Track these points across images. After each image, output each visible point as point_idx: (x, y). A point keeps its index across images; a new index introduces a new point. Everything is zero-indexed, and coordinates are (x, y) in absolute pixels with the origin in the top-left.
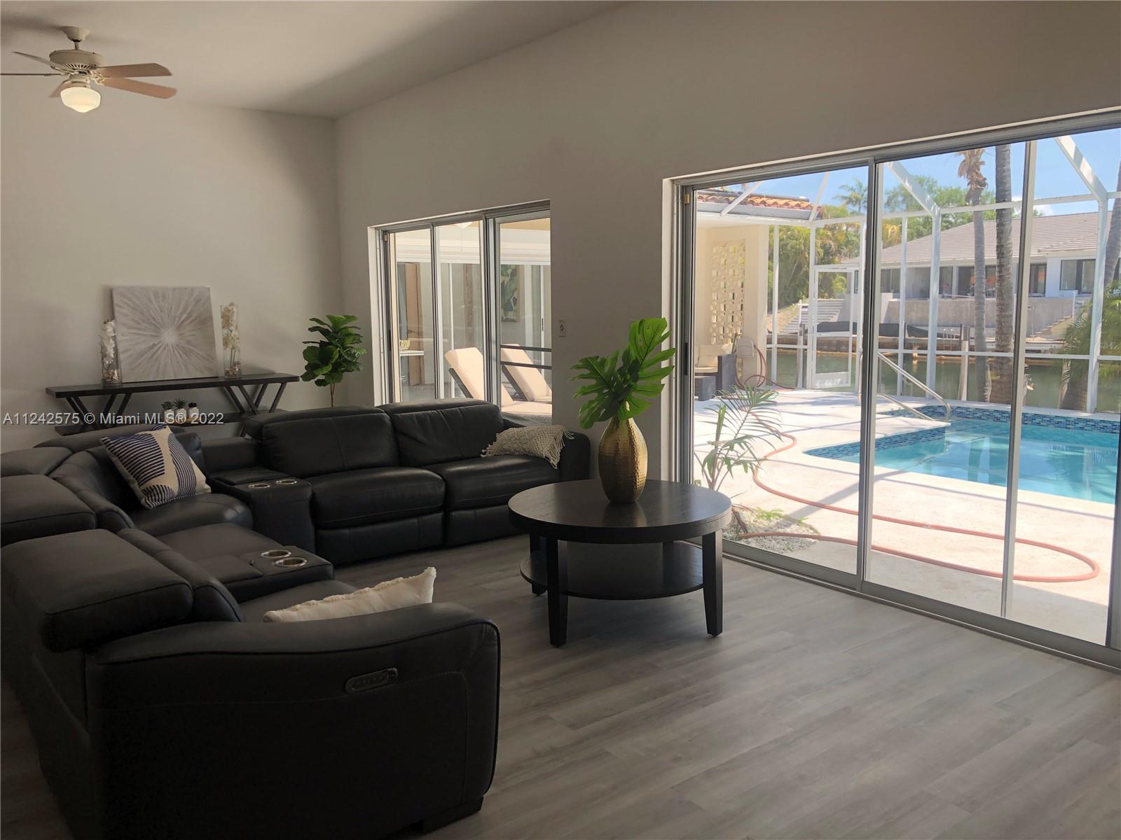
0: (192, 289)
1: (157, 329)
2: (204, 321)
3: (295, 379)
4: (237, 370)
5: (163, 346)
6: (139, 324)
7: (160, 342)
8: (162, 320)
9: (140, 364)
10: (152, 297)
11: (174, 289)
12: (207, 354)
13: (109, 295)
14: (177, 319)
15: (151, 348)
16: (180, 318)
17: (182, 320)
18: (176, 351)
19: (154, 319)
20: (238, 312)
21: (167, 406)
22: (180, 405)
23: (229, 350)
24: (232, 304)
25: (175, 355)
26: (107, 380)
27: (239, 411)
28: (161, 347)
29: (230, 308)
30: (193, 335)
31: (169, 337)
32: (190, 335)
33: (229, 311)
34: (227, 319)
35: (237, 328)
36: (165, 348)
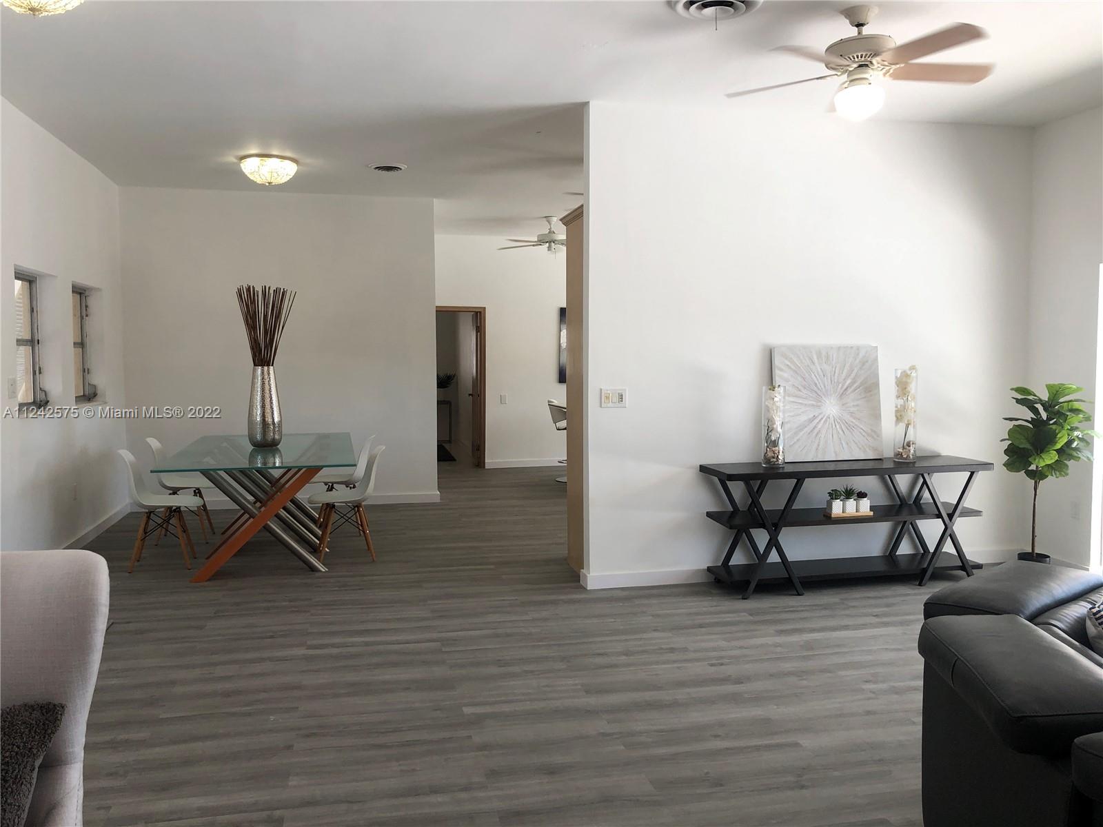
0: (858, 348)
1: (818, 397)
2: (870, 389)
3: (986, 466)
4: (912, 451)
5: (824, 419)
6: (800, 390)
7: (820, 414)
8: (825, 387)
9: (798, 440)
10: (815, 357)
11: (839, 348)
12: (872, 430)
13: (769, 356)
14: (841, 385)
15: (811, 420)
16: (843, 386)
17: (845, 387)
18: (838, 427)
19: (816, 384)
20: (917, 377)
21: (834, 495)
22: (848, 494)
23: (902, 426)
24: (913, 368)
25: (837, 429)
26: (772, 460)
27: (899, 503)
28: (822, 419)
29: (909, 372)
30: (857, 405)
31: (831, 408)
32: (854, 406)
33: (908, 376)
34: (903, 385)
35: (914, 398)
36: (826, 420)
